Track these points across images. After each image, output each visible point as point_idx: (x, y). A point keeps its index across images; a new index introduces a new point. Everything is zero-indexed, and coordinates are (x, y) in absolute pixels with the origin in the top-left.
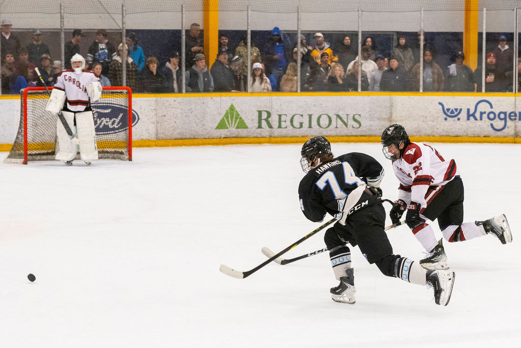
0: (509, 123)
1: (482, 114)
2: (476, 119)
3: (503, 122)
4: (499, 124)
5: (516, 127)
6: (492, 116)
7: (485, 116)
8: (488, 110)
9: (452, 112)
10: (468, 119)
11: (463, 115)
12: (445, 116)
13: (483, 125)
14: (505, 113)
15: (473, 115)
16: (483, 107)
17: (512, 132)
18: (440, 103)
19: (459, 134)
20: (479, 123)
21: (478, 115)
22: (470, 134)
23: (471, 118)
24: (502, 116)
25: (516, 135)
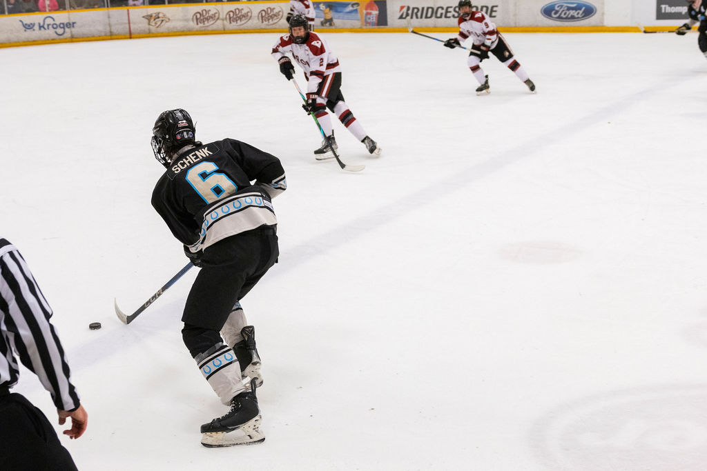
0: (67, 30)
1: (48, 25)
2: (45, 29)
3: (63, 29)
4: (60, 31)
5: (71, 32)
6: (55, 26)
7: (50, 27)
8: (52, 22)
9: (29, 26)
10: (40, 29)
11: (36, 27)
12: (24, 29)
13: (50, 33)
14: (63, 24)
15: (43, 27)
16: (49, 21)
17: (70, 36)
18: (21, 21)
19: (36, 39)
20: (47, 31)
21: (46, 26)
22: (42, 38)
23: (42, 29)
24: (62, 26)
25: (72, 37)
